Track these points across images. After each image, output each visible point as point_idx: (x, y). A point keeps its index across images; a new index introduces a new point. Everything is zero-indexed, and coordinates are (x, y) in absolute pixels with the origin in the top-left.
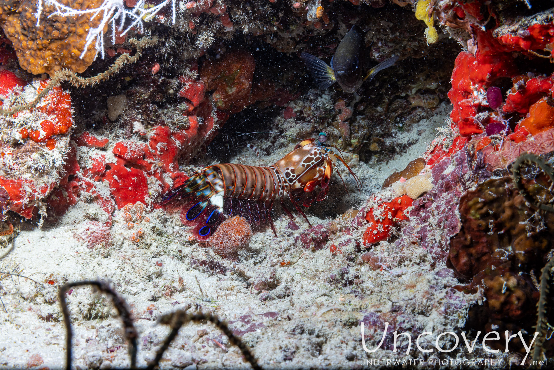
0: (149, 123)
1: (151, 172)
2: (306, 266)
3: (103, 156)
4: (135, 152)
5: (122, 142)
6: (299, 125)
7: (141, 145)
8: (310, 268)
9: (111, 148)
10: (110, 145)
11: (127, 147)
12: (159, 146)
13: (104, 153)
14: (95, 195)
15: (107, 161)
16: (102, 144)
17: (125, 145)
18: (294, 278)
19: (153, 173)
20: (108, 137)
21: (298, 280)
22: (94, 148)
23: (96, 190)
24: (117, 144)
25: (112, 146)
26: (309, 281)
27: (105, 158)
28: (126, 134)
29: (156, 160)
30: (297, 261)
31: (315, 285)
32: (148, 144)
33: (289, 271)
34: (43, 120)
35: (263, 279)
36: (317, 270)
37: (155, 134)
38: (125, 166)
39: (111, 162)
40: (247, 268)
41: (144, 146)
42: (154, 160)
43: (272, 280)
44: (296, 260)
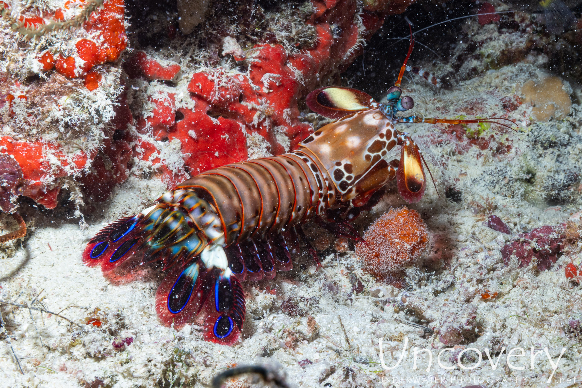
0: (249, 39)
1: (253, 126)
2: (526, 301)
3: (171, 96)
4: (227, 89)
5: (205, 72)
6: (506, 37)
7: (236, 76)
8: (533, 305)
9: (185, 80)
10: (184, 76)
11: (212, 81)
12: (266, 78)
13: (172, 90)
14: (158, 165)
15: (178, 105)
16: (168, 73)
17: (210, 77)
18: (506, 323)
19: (256, 126)
20: (180, 63)
21: (514, 327)
22: (156, 81)
23: (159, 156)
24: (196, 75)
25: (187, 78)
26: (532, 329)
27: (174, 100)
28: (210, 58)
29: (261, 104)
30: (509, 292)
31: (544, 337)
32: (248, 74)
33: (497, 311)
34: (80, 39)
35: (456, 326)
36: (545, 310)
37: (259, 58)
38: (209, 113)
39: (184, 106)
40: (426, 304)
41: (241, 78)
42: (258, 104)
43: (470, 327)
44: (507, 290)
